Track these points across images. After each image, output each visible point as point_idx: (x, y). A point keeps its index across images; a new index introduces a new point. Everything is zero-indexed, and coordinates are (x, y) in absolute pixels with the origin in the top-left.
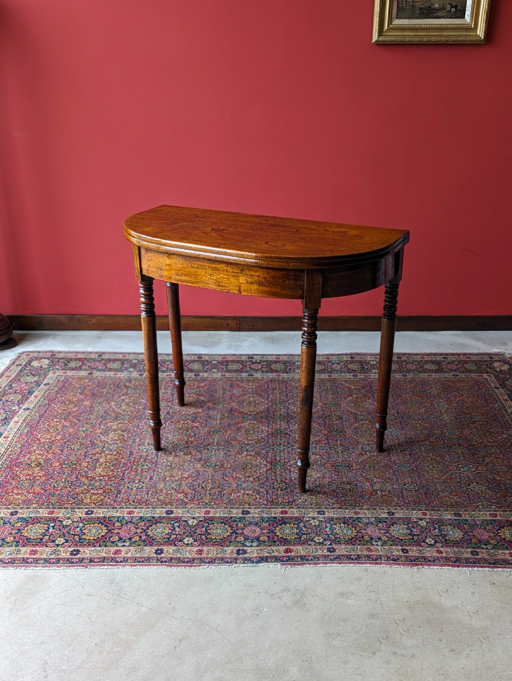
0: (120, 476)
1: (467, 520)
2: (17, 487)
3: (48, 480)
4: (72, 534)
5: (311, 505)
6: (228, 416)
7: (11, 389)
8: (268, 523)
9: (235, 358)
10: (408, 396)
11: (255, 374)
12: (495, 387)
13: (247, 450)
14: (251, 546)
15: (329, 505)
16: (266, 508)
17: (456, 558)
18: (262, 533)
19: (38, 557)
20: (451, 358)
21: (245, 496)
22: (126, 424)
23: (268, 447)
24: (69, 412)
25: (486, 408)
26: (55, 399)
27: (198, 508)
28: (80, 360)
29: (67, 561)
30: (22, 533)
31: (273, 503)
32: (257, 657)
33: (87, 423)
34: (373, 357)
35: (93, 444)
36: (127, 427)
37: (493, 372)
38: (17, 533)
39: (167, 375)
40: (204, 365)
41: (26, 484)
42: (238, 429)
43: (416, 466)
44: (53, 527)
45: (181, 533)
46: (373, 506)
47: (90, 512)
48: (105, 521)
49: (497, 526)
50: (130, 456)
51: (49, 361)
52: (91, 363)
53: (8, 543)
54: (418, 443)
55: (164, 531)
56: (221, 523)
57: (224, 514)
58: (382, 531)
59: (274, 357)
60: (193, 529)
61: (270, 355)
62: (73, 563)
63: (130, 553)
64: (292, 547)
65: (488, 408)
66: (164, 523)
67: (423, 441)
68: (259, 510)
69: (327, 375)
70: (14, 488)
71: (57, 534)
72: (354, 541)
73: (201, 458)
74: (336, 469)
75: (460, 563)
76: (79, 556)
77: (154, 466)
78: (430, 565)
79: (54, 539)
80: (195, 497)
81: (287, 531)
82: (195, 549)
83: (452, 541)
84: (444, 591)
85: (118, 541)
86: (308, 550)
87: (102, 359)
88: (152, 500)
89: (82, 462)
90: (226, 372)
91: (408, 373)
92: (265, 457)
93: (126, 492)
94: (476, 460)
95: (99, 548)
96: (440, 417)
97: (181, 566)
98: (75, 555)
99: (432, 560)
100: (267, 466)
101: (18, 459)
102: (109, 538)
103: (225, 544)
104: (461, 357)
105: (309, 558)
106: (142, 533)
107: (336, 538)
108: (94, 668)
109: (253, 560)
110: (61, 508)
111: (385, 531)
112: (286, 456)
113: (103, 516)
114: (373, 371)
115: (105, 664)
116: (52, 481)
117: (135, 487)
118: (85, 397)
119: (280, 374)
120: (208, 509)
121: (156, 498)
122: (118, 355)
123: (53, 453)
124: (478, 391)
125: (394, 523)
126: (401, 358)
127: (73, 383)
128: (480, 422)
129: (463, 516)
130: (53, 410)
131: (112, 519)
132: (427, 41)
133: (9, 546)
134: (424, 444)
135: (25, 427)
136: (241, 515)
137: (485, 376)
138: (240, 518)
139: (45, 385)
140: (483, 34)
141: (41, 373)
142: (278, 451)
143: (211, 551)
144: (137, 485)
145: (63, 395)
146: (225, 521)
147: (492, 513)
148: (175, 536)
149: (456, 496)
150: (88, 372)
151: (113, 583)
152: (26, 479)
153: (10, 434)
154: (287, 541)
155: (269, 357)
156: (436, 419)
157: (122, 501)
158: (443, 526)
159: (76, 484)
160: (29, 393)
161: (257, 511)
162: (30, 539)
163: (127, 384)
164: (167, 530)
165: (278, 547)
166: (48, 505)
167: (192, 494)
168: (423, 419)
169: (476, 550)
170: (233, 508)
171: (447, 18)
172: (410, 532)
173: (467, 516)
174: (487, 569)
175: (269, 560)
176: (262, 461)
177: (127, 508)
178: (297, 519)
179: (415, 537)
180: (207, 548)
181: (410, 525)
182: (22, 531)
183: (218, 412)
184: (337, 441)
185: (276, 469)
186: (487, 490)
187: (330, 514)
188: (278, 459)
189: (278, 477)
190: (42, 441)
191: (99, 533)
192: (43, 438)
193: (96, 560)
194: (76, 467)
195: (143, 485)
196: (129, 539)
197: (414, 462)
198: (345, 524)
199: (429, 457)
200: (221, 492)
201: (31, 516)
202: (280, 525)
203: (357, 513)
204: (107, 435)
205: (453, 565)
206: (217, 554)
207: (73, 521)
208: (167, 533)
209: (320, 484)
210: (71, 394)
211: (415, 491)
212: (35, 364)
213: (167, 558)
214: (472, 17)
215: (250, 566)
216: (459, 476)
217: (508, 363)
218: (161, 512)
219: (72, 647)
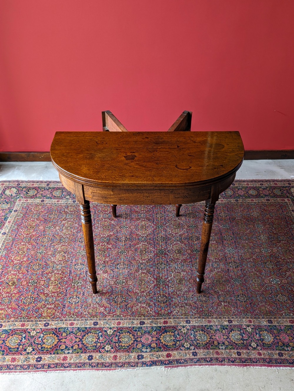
0: (64, 293)
1: (275, 326)
3: (20, 297)
4: (37, 344)
5: (182, 315)
6: (129, 238)
8: (156, 332)
10: (239, 218)
12: (292, 211)
13: (142, 268)
14: (146, 352)
15: (192, 315)
16: (154, 319)
17: (270, 359)
18: (153, 341)
19: (16, 364)
20: (265, 184)
21: (142, 309)
22: (67, 246)
23: (154, 266)
24: (31, 236)
25: (286, 229)
26: (22, 224)
27: (113, 320)
28: (35, 188)
29: (34, 367)
30: (5, 343)
31: (159, 314)
33: (42, 246)
35: (47, 264)
36: (67, 249)
37: (291, 196)
38: (3, 343)
41: (7, 301)
42: (136, 250)
43: (245, 280)
44: (25, 337)
45: (103, 341)
46: (220, 315)
47: (47, 324)
48: (56, 332)
50: (70, 275)
51: (16, 190)
52: (42, 191)
54: (246, 260)
55: (93, 339)
56: (128, 332)
57: (129, 324)
58: (225, 337)
60: (110, 338)
62: (38, 368)
63: (73, 359)
64: (171, 352)
65: (288, 229)
66: (92, 333)
67: (249, 259)
68: (151, 321)
71: (28, 343)
72: (209, 346)
73: (114, 276)
75: (273, 363)
76: (41, 362)
77: (85, 283)
78: (254, 365)
79: (25, 348)
80: (111, 309)
81: (168, 338)
82: (112, 355)
83: (267, 344)
84: (263, 387)
85: (65, 349)
87: (50, 188)
88: (85, 313)
89: (40, 281)
91: (239, 198)
92: (153, 274)
93: (68, 306)
94: (281, 274)
95: (53, 356)
96: (259, 237)
97: (104, 370)
98: (39, 361)
99: (255, 362)
100: (154, 282)
102: (59, 347)
103: (130, 351)
104: (271, 183)
105: (182, 362)
106: (79, 341)
107: (197, 343)
109: (148, 364)
110: (29, 321)
111: (227, 337)
112: (166, 273)
113: (55, 327)
116: (23, 297)
117: (74, 301)
118: (40, 222)
120: (119, 321)
121: (87, 311)
122: (59, 184)
123: (22, 273)
124: (282, 213)
125: (232, 330)
127: (32, 210)
128: (283, 241)
129: (273, 323)
130: (21, 234)
131: (60, 330)
134: (250, 261)
135: (4, 249)
136: (139, 325)
137: (286, 200)
138: (139, 328)
139: (15, 211)
141: (10, 200)
142: (161, 269)
143: (122, 357)
145: (26, 221)
146: (131, 331)
147: (291, 319)
148: (99, 344)
149: (269, 305)
150: (41, 200)
151: (63, 385)
152: (7, 296)
154: (168, 348)
156: (256, 239)
157: (66, 315)
158: (261, 331)
159: (37, 300)
160: (5, 219)
162: (11, 348)
163: (66, 210)
164: (95, 339)
165: (163, 352)
166: (21, 318)
167: (109, 307)
168: (249, 239)
169: (282, 352)
170: (134, 319)
172: (242, 337)
173: (276, 323)
174: (288, 368)
175: (157, 364)
176: (151, 278)
177: (69, 320)
178: (173, 328)
179: (245, 341)
180: (119, 354)
181: (242, 331)
182: (6, 342)
183: (123, 234)
184: (196, 259)
185: (160, 285)
186: (288, 300)
187: (194, 322)
188: (161, 276)
189: (161, 291)
190: (15, 262)
191: (53, 343)
192: (15, 260)
193: (52, 366)
194: (37, 285)
195: (79, 300)
196: (71, 347)
197: (243, 277)
198: (202, 332)
199: (253, 272)
200: (126, 305)
201: (11, 328)
202: (164, 333)
203: (209, 322)
204: (55, 257)
205: (268, 365)
206: (126, 359)
207: (37, 332)
208: (95, 341)
209: (187, 297)
210: (31, 219)
211: (244, 301)
212: (8, 192)
213: (95, 363)
215: (146, 369)
216: (271, 289)
218: (91, 324)
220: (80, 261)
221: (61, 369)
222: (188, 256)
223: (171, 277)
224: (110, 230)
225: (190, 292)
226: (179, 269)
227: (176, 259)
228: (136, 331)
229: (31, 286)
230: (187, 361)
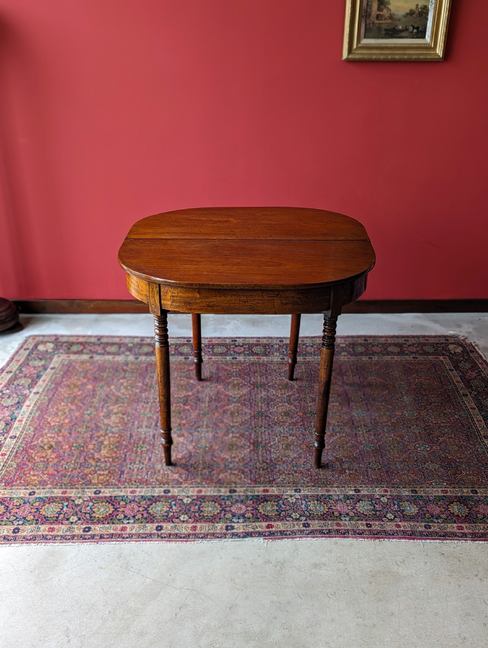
0: (122, 458)
1: (422, 497)
2: (33, 468)
3: (60, 462)
4: (84, 513)
5: (289, 483)
6: (215, 399)
7: (21, 373)
8: (252, 501)
9: (220, 341)
10: (373, 378)
11: (238, 357)
12: (449, 370)
13: (232, 432)
14: (238, 522)
15: (304, 483)
16: (250, 487)
17: (412, 531)
18: (247, 510)
19: (56, 534)
20: (411, 341)
21: (232, 476)
22: (126, 407)
23: (250, 429)
24: (75, 396)
25: (441, 390)
26: (61, 383)
27: (191, 487)
28: (81, 343)
29: (81, 537)
30: (40, 512)
31: (256, 482)
32: (245, 622)
33: (91, 407)
34: (343, 340)
35: (97, 426)
36: (126, 410)
37: (448, 354)
38: (36, 512)
40: (192, 349)
41: (41, 465)
42: (225, 412)
43: (379, 446)
44: (67, 506)
45: (177, 511)
46: (343, 484)
47: (98, 492)
48: (111, 500)
49: (447, 501)
50: (130, 438)
51: (54, 345)
52: (91, 346)
53: (29, 521)
54: (381, 424)
55: (163, 509)
56: (212, 501)
57: (214, 492)
58: (350, 508)
59: (255, 340)
60: (188, 507)
61: (251, 338)
62: (85, 539)
63: (135, 529)
64: (272, 523)
65: (443, 390)
67: (386, 422)
68: (244, 489)
69: (302, 358)
70: (31, 469)
71: (71, 512)
72: (326, 517)
73: (193, 440)
74: (310, 449)
75: (416, 536)
76: (90, 533)
77: (152, 448)
78: (389, 538)
79: (68, 517)
80: (188, 477)
81: (269, 508)
82: (190, 525)
83: (409, 515)
84: (401, 561)
85: (124, 518)
87: (101, 343)
88: (151, 480)
89: (89, 444)
90: (212, 356)
91: (374, 355)
92: (248, 439)
93: (128, 473)
94: (431, 440)
95: (107, 526)
96: (401, 398)
97: (179, 541)
98: (87, 531)
99: (391, 533)
100: (249, 447)
101: (32, 442)
102: (116, 517)
103: (215, 521)
104: (421, 339)
105: (288, 533)
106: (143, 511)
107: (310, 514)
108: (108, 634)
109: (240, 535)
110: (73, 488)
111: (352, 508)
112: (267, 437)
113: (110, 495)
114: (343, 354)
115: (117, 629)
116: (63, 462)
117: (136, 467)
118: (88, 381)
119: (261, 357)
120: (200, 489)
121: (154, 478)
122: (115, 339)
123: (62, 436)
124: (434, 373)
125: (360, 500)
126: (367, 340)
127: (76, 367)
128: (435, 403)
129: (419, 493)
130: (60, 394)
131: (117, 498)
132: (392, 59)
133: (30, 524)
134: (387, 425)
135: (36, 410)
136: (228, 494)
137: (441, 358)
138: (228, 496)
139: (51, 369)
140: (442, 53)
141: (45, 356)
142: (260, 433)
143: (203, 527)
144: (138, 466)
145: (67, 379)
146: (215, 499)
147: (443, 489)
148: (172, 514)
149: (413, 474)
150: (89, 356)
151: (121, 557)
152: (41, 461)
153: (23, 418)
154: (269, 518)
155: (250, 340)
156: (397, 401)
157: (125, 482)
158: (401, 502)
159: (84, 466)
160: (37, 377)
161: (242, 489)
162: (48, 517)
163: (125, 368)
164: (166, 508)
165: (261, 523)
166: (61, 485)
167: (186, 474)
168: (386, 401)
169: (429, 524)
170: (221, 487)
171: (410, 38)
172: (373, 508)
173: (422, 493)
174: (438, 541)
175: (253, 535)
176: (246, 442)
177: (129, 488)
178: (277, 496)
179: (377, 512)
180: (200, 524)
181: (374, 502)
182: (40, 510)
183: (206, 394)
184: (311, 423)
185: (258, 450)
186: (440, 468)
187: (305, 491)
188: (260, 440)
189: (260, 457)
190: (53, 424)
191: (107, 512)
192: (53, 421)
193: (105, 536)
194: (83, 449)
195: (143, 466)
196: (133, 517)
197: (377, 442)
198: (317, 501)
199: (391, 437)
200: (211, 472)
201: (47, 495)
202: (263, 502)
203: (328, 491)
204: (109, 419)
205: (409, 538)
206: (209, 530)
207: (84, 501)
208: (165, 510)
209: (296, 464)
210: (75, 378)
211: (378, 469)
212: (41, 348)
213: (165, 534)
214: (432, 38)
215: (237, 541)
216: (416, 455)
217: (461, 345)
218: (160, 492)
219: (89, 615)
220: (145, 423)
222: (298, 419)
223: (274, 442)
224: (188, 390)
225: (301, 458)
226: (286, 433)
227: (282, 422)
228: (224, 499)
229: (75, 450)
230: (295, 533)
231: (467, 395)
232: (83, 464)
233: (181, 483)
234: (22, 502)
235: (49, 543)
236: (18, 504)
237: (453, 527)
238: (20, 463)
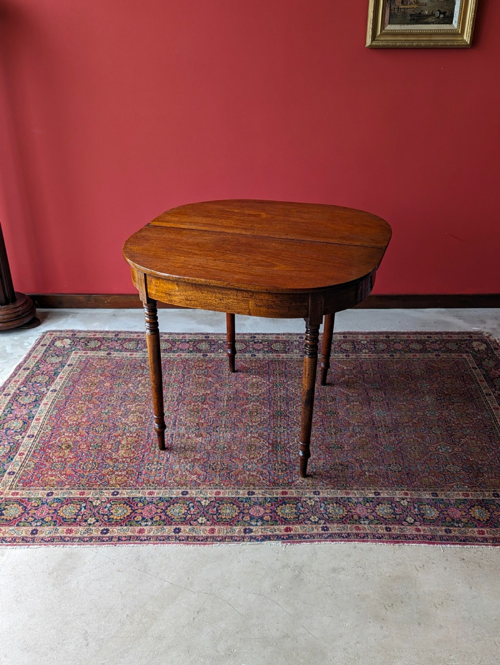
0: (140, 458)
1: (442, 500)
2: (51, 468)
3: (78, 462)
4: (102, 514)
5: (308, 485)
6: (234, 398)
7: (39, 370)
8: (270, 504)
10: (394, 376)
11: (257, 354)
12: (473, 368)
13: (251, 432)
14: (256, 525)
15: (323, 485)
16: (268, 489)
17: (432, 535)
18: (266, 513)
19: (74, 536)
20: (434, 337)
21: (250, 477)
22: (143, 405)
23: (270, 429)
24: (92, 394)
25: (463, 389)
26: (79, 380)
27: (209, 489)
28: (98, 339)
29: (99, 539)
30: (58, 513)
31: (275, 484)
32: (263, 627)
33: (108, 405)
34: (364, 336)
35: (115, 426)
36: (144, 409)
37: (472, 352)
38: (54, 513)
39: (178, 356)
40: (211, 345)
41: (59, 466)
42: (243, 411)
43: (400, 447)
44: (85, 507)
45: (195, 513)
46: (361, 487)
47: (115, 493)
48: (129, 501)
49: (468, 505)
50: (148, 438)
51: (71, 341)
52: (109, 343)
53: (47, 522)
54: (402, 424)
55: (181, 511)
56: (230, 503)
57: (232, 494)
58: (369, 511)
59: (274, 336)
60: (206, 509)
61: (271, 334)
62: (103, 541)
63: (153, 532)
65: (465, 389)
66: (180, 503)
67: (407, 423)
68: (263, 491)
70: (48, 469)
71: (89, 514)
72: (345, 520)
73: (211, 440)
74: (329, 450)
75: (436, 540)
76: (108, 535)
77: (170, 448)
78: (409, 543)
79: (86, 519)
80: (206, 478)
81: (287, 511)
82: (208, 528)
83: (430, 519)
84: (421, 566)
85: (142, 520)
86: (306, 528)
87: (119, 339)
88: (170, 481)
89: (106, 444)
91: (395, 353)
92: (267, 439)
93: (146, 473)
94: (452, 441)
95: (125, 528)
96: (422, 398)
97: (197, 544)
98: (105, 533)
99: (411, 538)
100: (269, 448)
101: (49, 441)
102: (134, 518)
103: (233, 523)
104: (444, 336)
105: (306, 537)
106: (161, 512)
107: (329, 517)
108: (126, 637)
109: (258, 539)
110: (90, 489)
111: (371, 511)
112: (286, 438)
113: (128, 496)
115: (135, 633)
116: (81, 462)
117: (154, 468)
118: (105, 379)
119: (280, 354)
120: (218, 490)
121: (172, 479)
122: (132, 335)
123: (80, 435)
124: (457, 371)
125: (380, 503)
126: (389, 337)
127: (94, 364)
128: (458, 403)
129: (440, 496)
130: (78, 392)
131: (135, 499)
132: (417, 45)
133: (48, 526)
134: (408, 426)
135: (54, 408)
136: (247, 496)
137: (465, 355)
138: (246, 498)
139: (69, 365)
140: (469, 39)
141: (63, 353)
142: (279, 433)
143: (221, 530)
144: (155, 467)
145: (85, 376)
146: (233, 501)
147: (464, 492)
148: (190, 516)
149: (434, 476)
150: (107, 352)
151: (139, 559)
152: (59, 461)
153: (41, 416)
154: (287, 521)
155: (270, 336)
156: (419, 401)
157: (143, 482)
158: (422, 505)
159: (102, 466)
160: (55, 374)
161: (260, 491)
162: (66, 518)
163: (142, 365)
164: (184, 510)
165: (280, 526)
166: (79, 486)
167: (204, 475)
168: (408, 400)
169: (450, 528)
170: (240, 489)
171: (436, 24)
172: (393, 511)
173: (443, 496)
174: (458, 546)
175: (272, 539)
176: (264, 443)
177: (147, 489)
178: (295, 499)
179: (397, 516)
180: (218, 527)
181: (394, 505)
182: (58, 511)
183: (225, 393)
184: (330, 423)
185: (277, 451)
186: (461, 470)
187: (324, 494)
188: (279, 441)
189: (279, 458)
190: (71, 423)
191: (125, 513)
192: (70, 420)
193: (124, 539)
194: (101, 449)
195: (161, 466)
196: (150, 519)
197: (398, 443)
198: (337, 504)
199: (412, 438)
200: (229, 473)
201: (65, 496)
202: (282, 505)
203: (347, 493)
204: (127, 417)
205: (429, 542)
206: (227, 532)
207: (102, 502)
208: (183, 513)
209: (315, 465)
210: (93, 375)
211: (398, 471)
212: (58, 344)
213: (184, 536)
214: (459, 23)
215: (256, 544)
216: (437, 457)
217: (486, 342)
218: (178, 493)
219: (107, 618)
221: (137, 542)
222: (318, 419)
223: (293, 443)
224: (206, 388)
225: (320, 460)
228: (242, 501)
230: (314, 536)
231: (490, 395)
232: (101, 464)
233: (199, 485)
234: (40, 503)
235: (67, 545)
236: (36, 505)
237: (473, 532)
238: (37, 463)
